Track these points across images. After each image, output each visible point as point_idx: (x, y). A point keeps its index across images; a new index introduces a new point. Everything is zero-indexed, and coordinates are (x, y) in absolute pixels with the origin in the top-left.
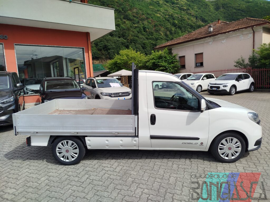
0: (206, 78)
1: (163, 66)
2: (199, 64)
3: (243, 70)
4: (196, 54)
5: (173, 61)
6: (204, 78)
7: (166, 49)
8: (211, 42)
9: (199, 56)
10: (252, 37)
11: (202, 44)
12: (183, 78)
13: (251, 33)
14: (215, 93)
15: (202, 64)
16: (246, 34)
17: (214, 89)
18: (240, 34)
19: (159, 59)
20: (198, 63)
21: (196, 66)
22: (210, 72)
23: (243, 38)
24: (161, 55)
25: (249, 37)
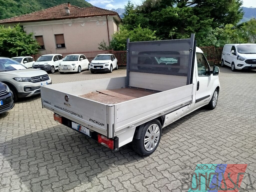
0: (83, 59)
1: (20, 46)
2: (60, 46)
3: (106, 52)
4: (55, 35)
5: (31, 40)
6: (81, 59)
7: (18, 25)
8: (71, 24)
9: (59, 37)
10: (107, 24)
11: (61, 24)
12: (56, 59)
13: (105, 21)
14: (95, 72)
15: (63, 46)
16: (102, 21)
17: (98, 68)
18: (96, 20)
19: (11, 37)
20: (59, 44)
21: (58, 47)
22: (82, 53)
23: (99, 24)
24: (13, 32)
25: (104, 24)
